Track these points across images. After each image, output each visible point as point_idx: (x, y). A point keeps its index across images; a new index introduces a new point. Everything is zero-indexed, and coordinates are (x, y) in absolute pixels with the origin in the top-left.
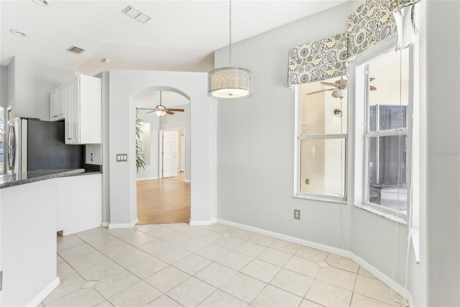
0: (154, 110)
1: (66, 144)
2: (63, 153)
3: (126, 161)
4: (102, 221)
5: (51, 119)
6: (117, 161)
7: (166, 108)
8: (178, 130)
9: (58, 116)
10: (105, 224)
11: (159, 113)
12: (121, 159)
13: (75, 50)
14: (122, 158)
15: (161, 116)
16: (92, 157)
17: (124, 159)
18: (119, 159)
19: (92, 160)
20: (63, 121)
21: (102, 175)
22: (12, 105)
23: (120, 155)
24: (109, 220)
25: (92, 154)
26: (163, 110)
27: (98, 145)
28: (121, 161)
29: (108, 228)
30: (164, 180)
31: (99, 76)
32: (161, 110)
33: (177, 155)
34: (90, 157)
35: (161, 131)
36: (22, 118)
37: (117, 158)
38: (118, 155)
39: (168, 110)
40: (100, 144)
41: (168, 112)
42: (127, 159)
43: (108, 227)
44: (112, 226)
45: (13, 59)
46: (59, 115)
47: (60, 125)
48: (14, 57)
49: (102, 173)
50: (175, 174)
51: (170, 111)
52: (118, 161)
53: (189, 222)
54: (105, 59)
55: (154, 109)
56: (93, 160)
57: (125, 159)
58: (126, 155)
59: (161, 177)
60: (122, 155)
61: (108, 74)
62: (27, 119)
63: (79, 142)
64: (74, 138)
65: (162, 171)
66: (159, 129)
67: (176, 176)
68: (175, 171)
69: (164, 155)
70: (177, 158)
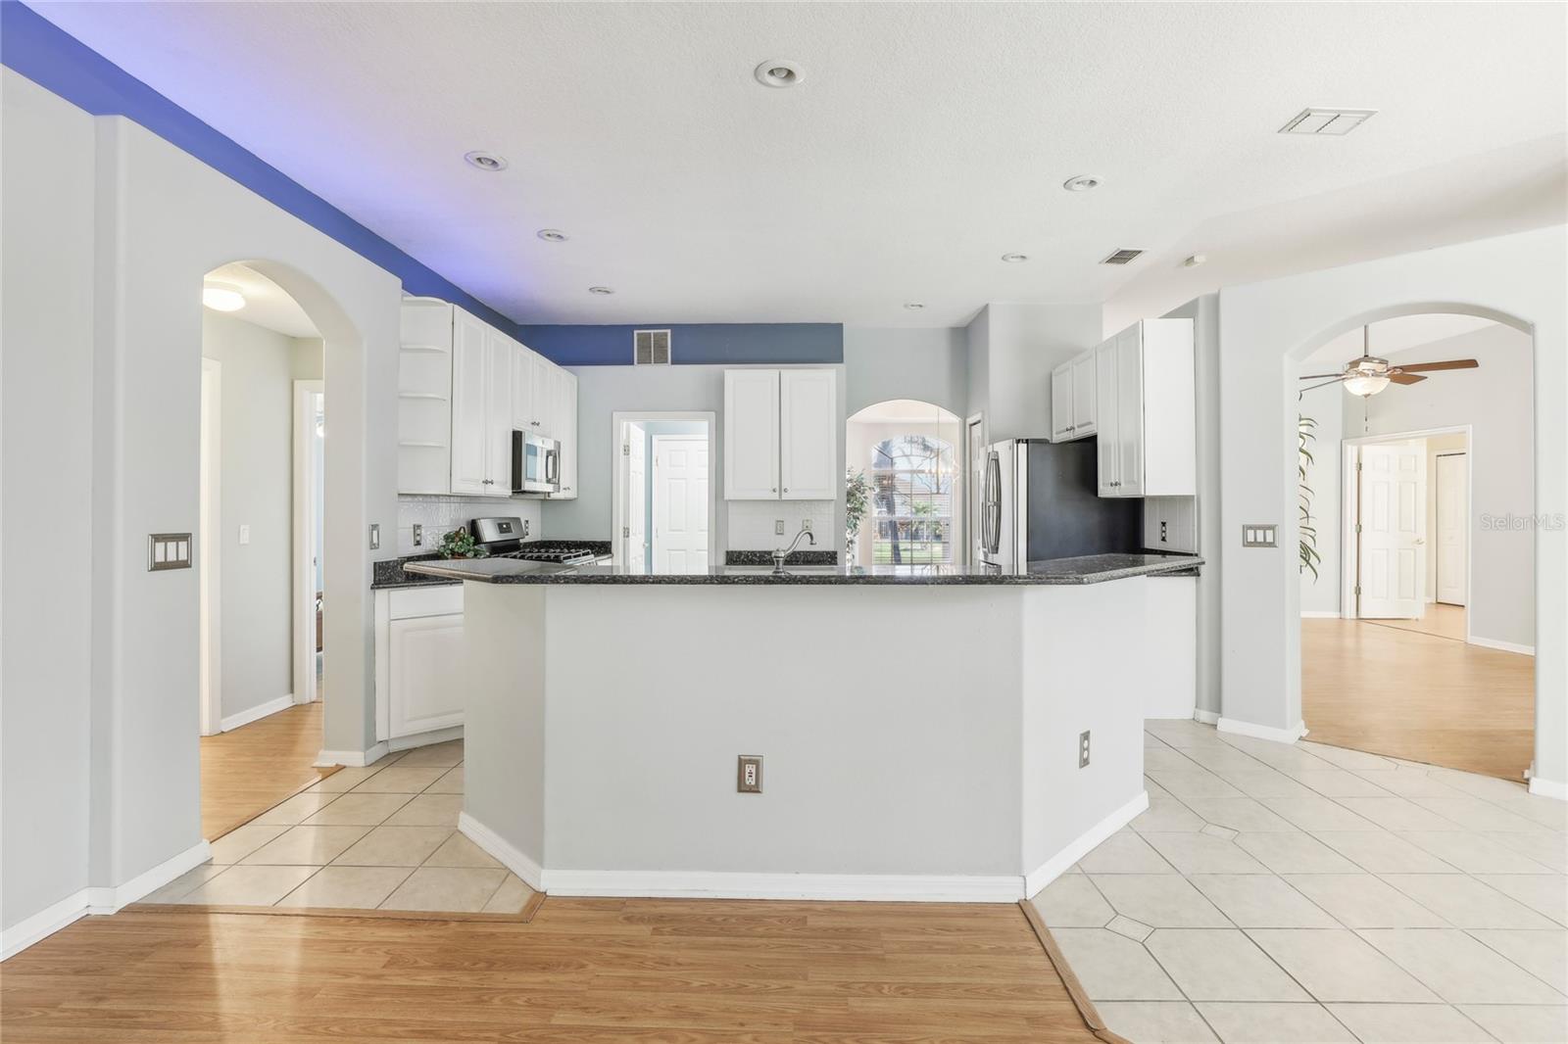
0: (1341, 375)
1: (1099, 496)
2: (1094, 519)
3: (1272, 545)
4: (1196, 707)
5: (1054, 435)
6: (1244, 545)
7: (1391, 364)
8: (1425, 439)
9: (1077, 429)
10: (1205, 716)
11: (1357, 386)
12: (1255, 539)
13: (1122, 257)
14: (1260, 537)
15: (1366, 396)
16: (1164, 532)
17: (1268, 541)
18: (1251, 539)
19: (1164, 539)
20: (1092, 440)
21: (1197, 582)
22: (983, 412)
23: (1255, 528)
24: (1217, 708)
25: (1164, 524)
26: (1376, 374)
27: (1186, 500)
28: (1255, 544)
29: (1216, 729)
30: (1363, 624)
31: (1187, 311)
32: (1367, 375)
33: (1422, 533)
34: (1159, 531)
35: (1349, 447)
36: (1018, 441)
37: (1245, 536)
38: (1246, 528)
39: (1399, 372)
40: (1193, 496)
41: (1395, 379)
42: (1277, 539)
43: (1215, 726)
44: (1225, 725)
45: (984, 312)
46: (1079, 427)
47: (1085, 452)
48: (986, 307)
49: (1199, 575)
50: (1417, 608)
51: (1406, 375)
52: (1247, 544)
53: (1527, 782)
54: (1193, 257)
55: (1337, 375)
56: (1167, 539)
57: (1270, 539)
58: (1272, 528)
59: (1350, 612)
60: (1259, 528)
61: (1215, 301)
62: (1027, 441)
63: (1143, 493)
64: (1125, 482)
65: (1353, 591)
66: (1346, 438)
67: (1417, 620)
68: (1415, 598)
69: (1362, 534)
70: (1422, 549)
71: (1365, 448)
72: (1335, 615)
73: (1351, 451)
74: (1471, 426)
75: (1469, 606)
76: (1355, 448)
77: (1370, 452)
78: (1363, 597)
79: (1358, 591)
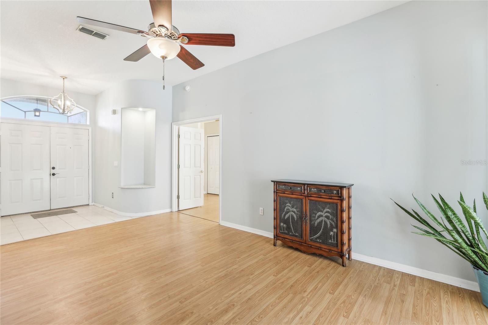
30: (180, 213)
50: (201, 202)
59: (175, 209)
65: (176, 197)
66: (172, 122)
67: (201, 207)
68: (200, 197)
69: (180, 169)
70: (203, 174)
71: (182, 128)
72: (168, 210)
73: (175, 128)
74: (221, 115)
75: (220, 195)
76: (177, 127)
77: (184, 129)
78: (180, 200)
79: (178, 197)
